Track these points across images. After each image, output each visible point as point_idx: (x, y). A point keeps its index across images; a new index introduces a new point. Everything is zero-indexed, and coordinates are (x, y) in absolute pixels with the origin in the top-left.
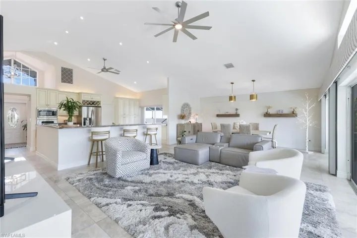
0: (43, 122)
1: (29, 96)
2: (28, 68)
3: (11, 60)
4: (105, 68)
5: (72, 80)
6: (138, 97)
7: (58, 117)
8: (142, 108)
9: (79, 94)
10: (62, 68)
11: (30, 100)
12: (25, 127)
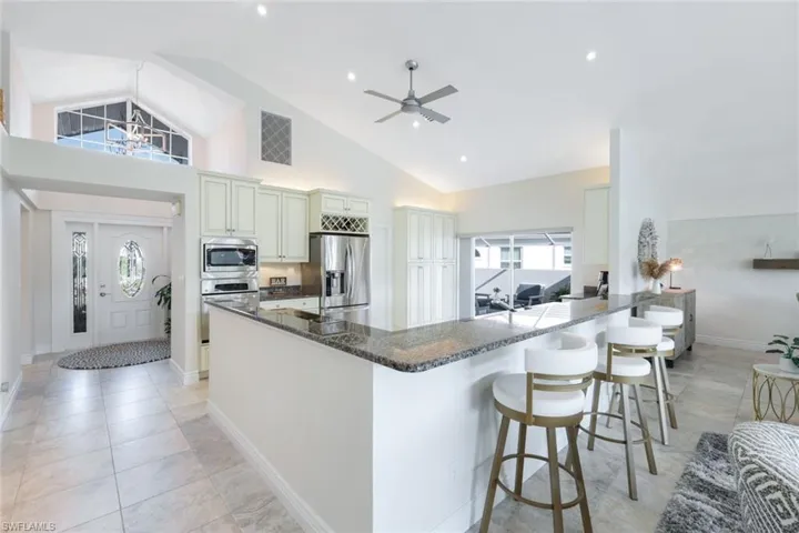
0: (217, 287)
1: (178, 199)
2: (168, 129)
3: (124, 104)
4: (411, 97)
5: (288, 154)
6: (448, 207)
7: (261, 269)
8: (464, 239)
9: (309, 194)
10: (263, 114)
11: (181, 213)
12: (165, 296)
